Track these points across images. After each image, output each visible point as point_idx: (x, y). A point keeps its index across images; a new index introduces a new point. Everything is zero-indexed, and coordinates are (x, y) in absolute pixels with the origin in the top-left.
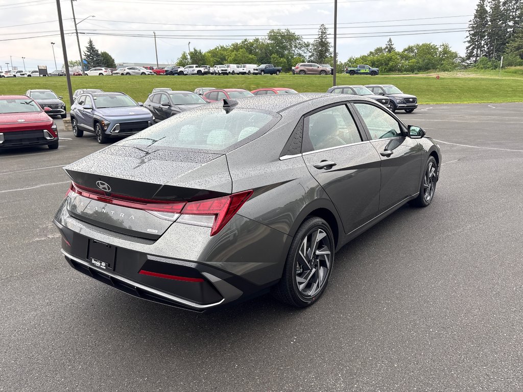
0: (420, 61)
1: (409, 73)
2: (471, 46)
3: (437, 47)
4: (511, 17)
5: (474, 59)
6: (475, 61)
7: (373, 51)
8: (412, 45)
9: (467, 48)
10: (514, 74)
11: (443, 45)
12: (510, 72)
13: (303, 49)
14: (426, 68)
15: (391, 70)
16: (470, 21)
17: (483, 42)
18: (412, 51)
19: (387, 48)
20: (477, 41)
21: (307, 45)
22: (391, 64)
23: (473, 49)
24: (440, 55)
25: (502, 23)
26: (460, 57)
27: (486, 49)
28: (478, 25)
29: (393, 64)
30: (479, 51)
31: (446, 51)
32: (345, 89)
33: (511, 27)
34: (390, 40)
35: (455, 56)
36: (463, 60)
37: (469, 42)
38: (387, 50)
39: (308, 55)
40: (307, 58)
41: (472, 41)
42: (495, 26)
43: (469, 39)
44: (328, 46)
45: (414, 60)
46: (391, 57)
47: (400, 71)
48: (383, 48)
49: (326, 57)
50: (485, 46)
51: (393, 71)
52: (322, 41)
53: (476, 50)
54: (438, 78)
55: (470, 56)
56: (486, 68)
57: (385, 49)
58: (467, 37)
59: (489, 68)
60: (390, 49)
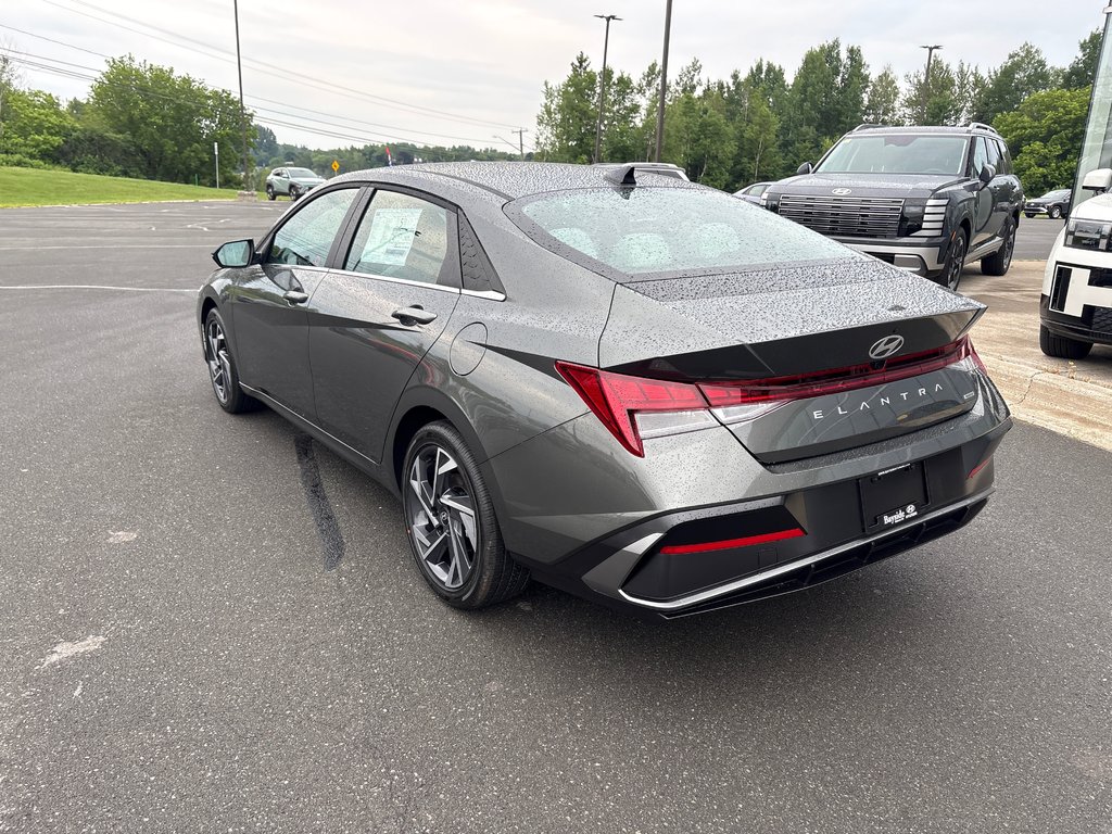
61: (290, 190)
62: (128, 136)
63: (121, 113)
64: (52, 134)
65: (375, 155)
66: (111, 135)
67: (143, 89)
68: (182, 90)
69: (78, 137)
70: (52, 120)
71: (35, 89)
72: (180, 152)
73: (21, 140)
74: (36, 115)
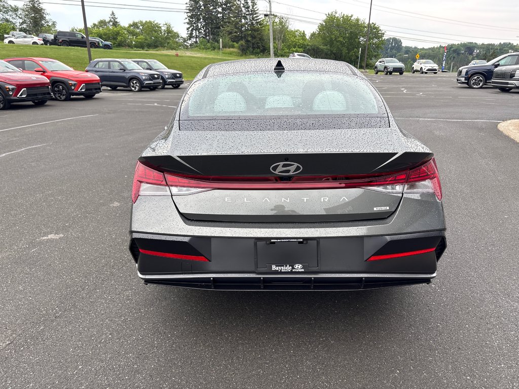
0: (148, 37)
1: (140, 49)
2: (190, 27)
3: (160, 26)
4: (219, 4)
5: (194, 40)
6: (196, 42)
7: (96, 23)
8: (136, 21)
9: (188, 29)
10: (230, 55)
11: (166, 24)
12: (226, 53)
13: (10, 13)
14: (155, 46)
15: (120, 45)
16: (186, 4)
17: (199, 25)
18: (138, 28)
19: (110, 21)
20: (195, 23)
21: (15, 10)
22: (119, 38)
23: (192, 30)
24: (165, 34)
25: (213, 9)
26: (182, 37)
27: (203, 31)
28: (193, 8)
29: (122, 39)
30: (197, 32)
31: (169, 31)
32: (111, 63)
33: (220, 13)
34: (113, 13)
35: (177, 35)
36: (185, 41)
37: (188, 23)
38: (111, 23)
39: (18, 21)
40: (18, 24)
41: (190, 23)
42: (207, 10)
43: (187, 21)
44: (43, 13)
45: (141, 37)
46: (119, 31)
47: (130, 46)
48: (107, 21)
49: (42, 25)
50: (202, 29)
51: (122, 46)
52: (34, 6)
53: (194, 31)
54: (177, 55)
55: (191, 36)
56: (207, 49)
57: (109, 22)
58: (186, 18)
59: (208, 49)
60: (115, 24)
61: (384, 69)
62: (328, 47)
63: (328, 37)
64: (299, 48)
65: (452, 49)
66: (322, 47)
67: (338, 26)
68: (354, 25)
69: (309, 48)
70: (300, 42)
71: (296, 29)
72: (348, 53)
73: (288, 51)
74: (295, 40)
